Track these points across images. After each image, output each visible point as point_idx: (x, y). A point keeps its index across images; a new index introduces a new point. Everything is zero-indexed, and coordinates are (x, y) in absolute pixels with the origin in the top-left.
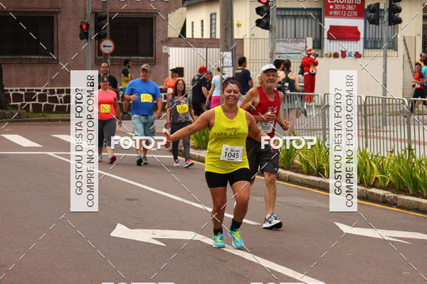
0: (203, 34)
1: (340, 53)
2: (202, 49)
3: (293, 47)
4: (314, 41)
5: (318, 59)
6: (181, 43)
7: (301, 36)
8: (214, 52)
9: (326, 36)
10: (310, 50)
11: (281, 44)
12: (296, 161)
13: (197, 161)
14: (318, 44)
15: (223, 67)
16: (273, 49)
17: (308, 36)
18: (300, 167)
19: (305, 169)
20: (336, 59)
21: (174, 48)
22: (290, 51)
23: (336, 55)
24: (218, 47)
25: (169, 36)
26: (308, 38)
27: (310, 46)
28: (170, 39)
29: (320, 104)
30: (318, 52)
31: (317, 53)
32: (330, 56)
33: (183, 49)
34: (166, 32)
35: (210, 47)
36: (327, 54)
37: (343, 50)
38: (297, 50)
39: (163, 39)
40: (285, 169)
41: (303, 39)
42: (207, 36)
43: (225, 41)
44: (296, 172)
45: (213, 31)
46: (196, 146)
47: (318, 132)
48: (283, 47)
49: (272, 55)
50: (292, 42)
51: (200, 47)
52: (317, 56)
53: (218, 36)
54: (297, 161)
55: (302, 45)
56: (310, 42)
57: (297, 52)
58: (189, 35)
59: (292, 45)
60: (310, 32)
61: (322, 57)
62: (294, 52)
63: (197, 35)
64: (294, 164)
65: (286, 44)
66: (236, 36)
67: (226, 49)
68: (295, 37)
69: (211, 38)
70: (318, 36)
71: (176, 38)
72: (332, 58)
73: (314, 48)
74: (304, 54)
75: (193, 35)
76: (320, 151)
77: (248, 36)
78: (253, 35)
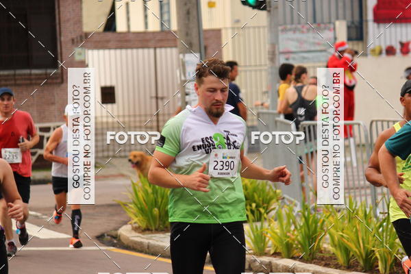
0: (146, 24)
1: (398, 48)
2: (146, 51)
3: (312, 40)
4: (349, 28)
5: (357, 60)
6: (108, 41)
7: (326, 20)
8: (168, 55)
9: (370, 16)
10: (342, 44)
11: (290, 35)
12: (325, 246)
13: (146, 253)
14: (358, 33)
15: (185, 81)
16: (274, 45)
17: (337, 18)
18: (333, 257)
19: (341, 259)
20: (391, 58)
21: (95, 52)
22: (306, 47)
23: (390, 51)
24: (176, 46)
25: (86, 29)
26: (337, 23)
27: (342, 36)
28: (87, 35)
29: (363, 141)
30: (357, 46)
31: (356, 48)
32: (380, 53)
33: (112, 51)
34: (79, 22)
35: (161, 47)
36: (373, 51)
37: (404, 41)
38: (319, 44)
39: (74, 36)
40: (306, 261)
41: (329, 24)
42: (154, 26)
43: (187, 34)
44: (326, 265)
45: (166, 17)
46: (144, 225)
47: (363, 192)
48: (292, 40)
49: (273, 56)
50: (308, 30)
51: (143, 47)
52: (356, 53)
53: (174, 26)
54: (327, 245)
55: (327, 35)
56: (341, 30)
57: (318, 48)
58: (121, 26)
59: (310, 37)
60: (341, 12)
61: (365, 55)
62: (313, 49)
63: (137, 26)
64: (321, 252)
65: (298, 35)
66: (206, 25)
67: (190, 48)
68: (315, 21)
69: (162, 31)
70: (357, 18)
71: (98, 33)
72: (384, 55)
73: (350, 39)
74: (332, 51)
75: (129, 26)
76: (368, 224)
77: (229, 24)
78: (238, 21)
